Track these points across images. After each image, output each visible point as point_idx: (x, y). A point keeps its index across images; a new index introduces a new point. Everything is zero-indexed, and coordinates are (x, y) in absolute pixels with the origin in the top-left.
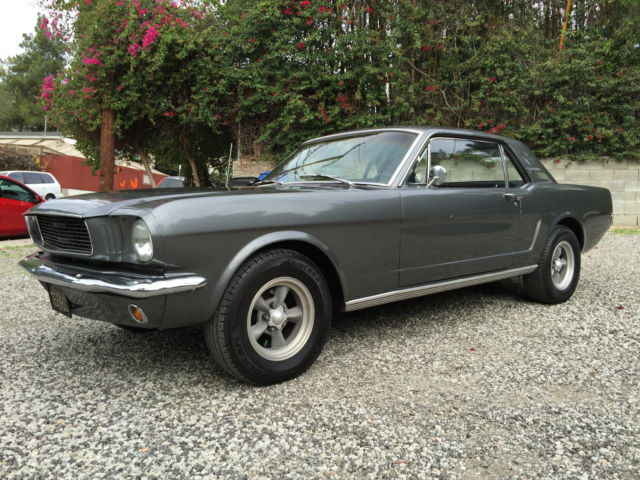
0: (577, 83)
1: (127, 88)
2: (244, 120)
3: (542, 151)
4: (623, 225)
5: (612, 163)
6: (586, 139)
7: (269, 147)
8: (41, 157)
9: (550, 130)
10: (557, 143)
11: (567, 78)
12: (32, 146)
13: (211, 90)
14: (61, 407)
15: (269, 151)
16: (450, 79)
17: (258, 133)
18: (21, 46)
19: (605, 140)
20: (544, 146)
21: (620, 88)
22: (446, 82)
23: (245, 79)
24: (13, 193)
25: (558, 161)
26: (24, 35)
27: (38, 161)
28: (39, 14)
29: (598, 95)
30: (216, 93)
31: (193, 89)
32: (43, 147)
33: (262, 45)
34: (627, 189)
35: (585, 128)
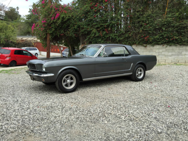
0: (169, 24)
1: (52, 28)
2: (82, 35)
3: (159, 43)
4: (181, 63)
5: (179, 46)
6: (171, 40)
7: (88, 42)
8: (34, 43)
9: (161, 37)
10: (163, 41)
11: (166, 23)
12: (32, 40)
13: (73, 28)
14: (31, 95)
15: (88, 43)
16: (135, 24)
17: (86, 38)
18: (29, 12)
19: (176, 40)
20: (160, 41)
21: (180, 26)
22: (133, 25)
23: (82, 25)
24: (26, 54)
25: (163, 46)
26: (30, 9)
27: (33, 44)
28: (33, 3)
29: (174, 27)
30: (75, 29)
31: (69, 28)
32: (35, 40)
33: (86, 16)
34: (183, 53)
35: (171, 37)
